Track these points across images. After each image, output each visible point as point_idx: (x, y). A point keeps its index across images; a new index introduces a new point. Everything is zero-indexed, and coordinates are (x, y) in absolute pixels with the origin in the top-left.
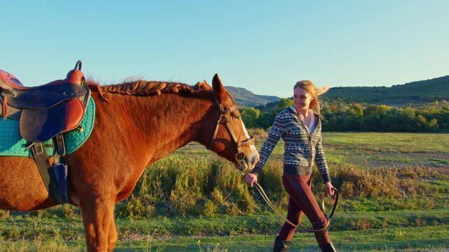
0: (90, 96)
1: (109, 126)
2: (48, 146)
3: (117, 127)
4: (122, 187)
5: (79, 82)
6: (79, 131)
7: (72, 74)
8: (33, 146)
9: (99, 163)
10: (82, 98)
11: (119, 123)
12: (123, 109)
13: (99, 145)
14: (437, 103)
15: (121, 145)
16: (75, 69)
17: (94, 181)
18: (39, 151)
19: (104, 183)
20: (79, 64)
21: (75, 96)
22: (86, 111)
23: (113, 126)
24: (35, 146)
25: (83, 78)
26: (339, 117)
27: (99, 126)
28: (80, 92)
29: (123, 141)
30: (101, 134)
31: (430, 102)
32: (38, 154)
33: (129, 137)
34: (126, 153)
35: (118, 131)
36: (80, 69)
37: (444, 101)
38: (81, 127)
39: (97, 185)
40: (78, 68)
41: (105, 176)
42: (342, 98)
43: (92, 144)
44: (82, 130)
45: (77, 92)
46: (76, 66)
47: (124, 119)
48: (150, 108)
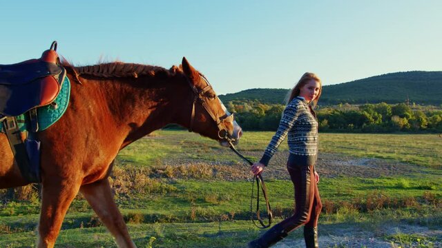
0: (65, 75)
1: (81, 108)
2: (20, 121)
3: (89, 110)
4: (90, 171)
5: (54, 62)
6: (54, 108)
7: (47, 54)
8: (5, 120)
9: (69, 146)
10: (57, 76)
11: (92, 106)
12: (98, 92)
13: (71, 127)
14: (341, 105)
15: (92, 129)
16: (51, 48)
17: (63, 164)
18: (11, 127)
19: (73, 166)
20: (55, 45)
21: (50, 74)
22: (60, 88)
23: (86, 109)
24: (8, 121)
25: (58, 58)
26: (242, 116)
27: (72, 108)
28: (55, 71)
29: (94, 124)
30: (74, 116)
31: (336, 104)
32: (10, 129)
33: (101, 120)
34: (96, 137)
35: (90, 114)
36: (55, 49)
37: (347, 104)
38: (55, 104)
39: (67, 168)
40: (53, 49)
41: (75, 160)
42: (258, 99)
43: (64, 125)
44: (56, 107)
45: (52, 70)
46: (52, 45)
47: (97, 102)
48: (125, 91)
